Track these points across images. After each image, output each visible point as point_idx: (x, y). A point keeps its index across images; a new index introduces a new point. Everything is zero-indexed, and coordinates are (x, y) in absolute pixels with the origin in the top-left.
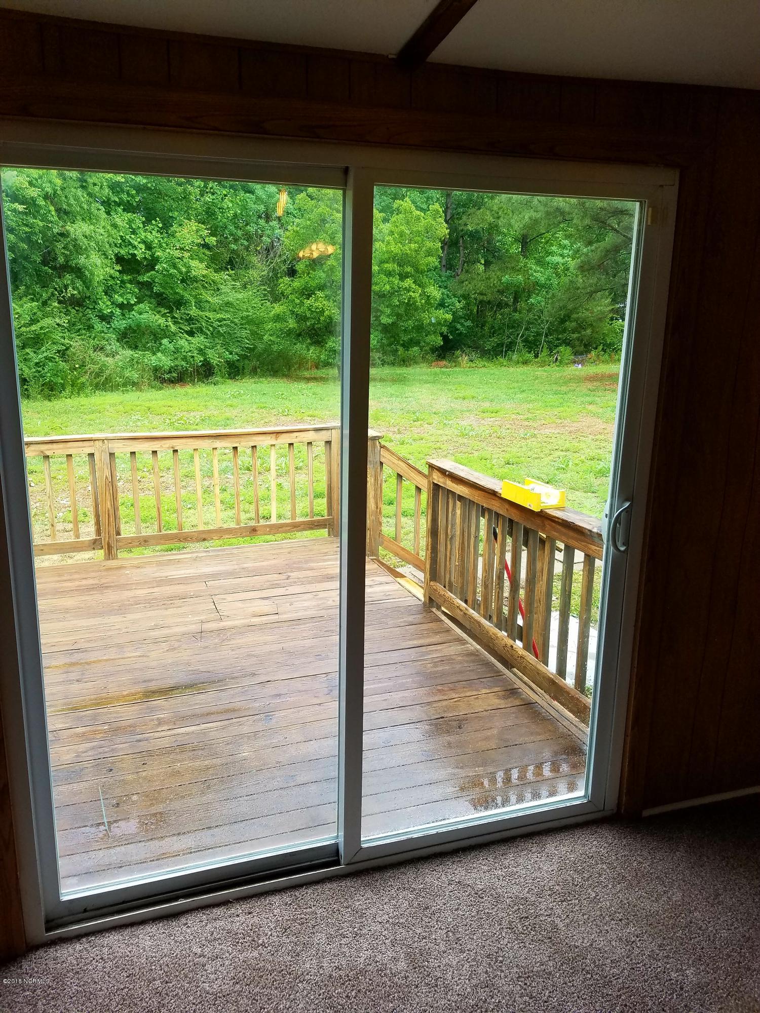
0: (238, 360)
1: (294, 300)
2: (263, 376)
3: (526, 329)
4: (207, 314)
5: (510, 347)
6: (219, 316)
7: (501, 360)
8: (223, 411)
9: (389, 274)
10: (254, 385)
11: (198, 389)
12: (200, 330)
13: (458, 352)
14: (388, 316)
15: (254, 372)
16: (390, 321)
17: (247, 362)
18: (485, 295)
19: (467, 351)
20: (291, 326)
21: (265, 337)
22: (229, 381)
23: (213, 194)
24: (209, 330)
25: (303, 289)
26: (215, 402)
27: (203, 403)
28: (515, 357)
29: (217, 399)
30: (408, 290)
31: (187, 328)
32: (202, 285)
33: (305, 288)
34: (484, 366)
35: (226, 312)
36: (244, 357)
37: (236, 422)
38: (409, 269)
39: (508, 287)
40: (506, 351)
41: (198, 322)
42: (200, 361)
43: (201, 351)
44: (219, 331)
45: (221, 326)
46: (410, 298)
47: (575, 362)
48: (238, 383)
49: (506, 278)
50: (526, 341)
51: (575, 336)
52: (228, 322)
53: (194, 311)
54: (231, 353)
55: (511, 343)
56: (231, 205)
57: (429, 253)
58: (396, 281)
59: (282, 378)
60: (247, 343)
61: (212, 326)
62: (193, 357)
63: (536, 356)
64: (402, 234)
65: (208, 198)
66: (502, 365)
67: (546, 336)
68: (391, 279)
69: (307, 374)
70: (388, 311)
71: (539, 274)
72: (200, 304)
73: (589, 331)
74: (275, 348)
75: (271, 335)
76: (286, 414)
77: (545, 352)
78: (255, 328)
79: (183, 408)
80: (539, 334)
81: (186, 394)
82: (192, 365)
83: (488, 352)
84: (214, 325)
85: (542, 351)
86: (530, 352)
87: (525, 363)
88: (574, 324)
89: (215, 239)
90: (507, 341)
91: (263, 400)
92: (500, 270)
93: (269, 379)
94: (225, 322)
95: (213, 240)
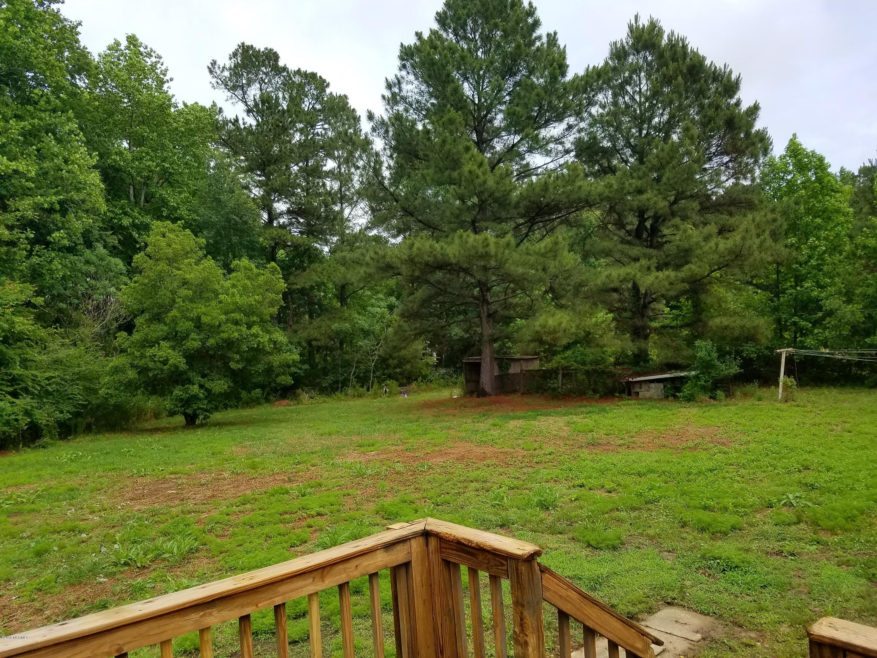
0: (69, 419)
1: (133, 353)
2: (99, 432)
3: (356, 368)
4: (34, 372)
5: (345, 383)
6: (47, 375)
7: (339, 395)
8: (62, 480)
9: (236, 323)
10: (91, 445)
11: (25, 456)
12: (26, 390)
13: (299, 391)
14: (237, 362)
15: (88, 429)
16: (240, 366)
17: (79, 419)
18: (319, 340)
19: (306, 389)
20: (132, 377)
21: (100, 392)
22: (61, 443)
23: (40, 256)
24: (36, 390)
25: (144, 341)
26: (49, 470)
27: (35, 473)
28: (350, 391)
29: (51, 465)
30: (256, 336)
31: (10, 389)
32: (28, 345)
33: (146, 340)
34: (325, 402)
35: (56, 369)
36: (77, 415)
37: (82, 493)
38: (255, 318)
39: (338, 333)
40: (342, 387)
41: (23, 381)
42: (26, 425)
43: (27, 413)
44: (47, 390)
45: (50, 384)
46: (259, 343)
47: (401, 393)
48: (71, 443)
49: (335, 326)
50: (358, 377)
51: (398, 370)
52: (58, 380)
53: (17, 371)
54: (62, 412)
55: (345, 380)
56: (60, 267)
57: (272, 304)
58: (244, 329)
59: (121, 433)
60: (80, 399)
61: (39, 385)
62: (17, 420)
63: (368, 390)
64: (245, 287)
65: (35, 260)
66: (340, 399)
67: (374, 372)
68: (239, 327)
69: (147, 425)
70: (238, 357)
71: (363, 322)
72: (25, 363)
73: (408, 367)
74: (112, 401)
75: (108, 388)
76: (142, 474)
77: (376, 386)
78: (88, 384)
79: (9, 482)
80: (367, 371)
81: (11, 464)
82: (16, 429)
83: (326, 388)
84: (42, 383)
85: (372, 385)
86: (362, 387)
87: (360, 396)
88: (396, 361)
89: (43, 299)
90: (341, 378)
91: (109, 460)
92: (329, 319)
93: (107, 435)
94: (54, 380)
95: (40, 300)
